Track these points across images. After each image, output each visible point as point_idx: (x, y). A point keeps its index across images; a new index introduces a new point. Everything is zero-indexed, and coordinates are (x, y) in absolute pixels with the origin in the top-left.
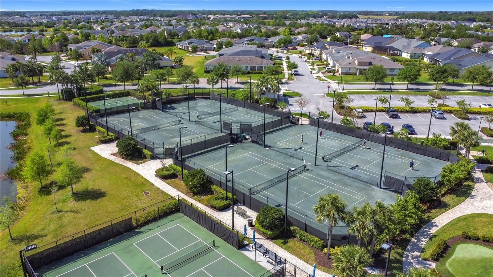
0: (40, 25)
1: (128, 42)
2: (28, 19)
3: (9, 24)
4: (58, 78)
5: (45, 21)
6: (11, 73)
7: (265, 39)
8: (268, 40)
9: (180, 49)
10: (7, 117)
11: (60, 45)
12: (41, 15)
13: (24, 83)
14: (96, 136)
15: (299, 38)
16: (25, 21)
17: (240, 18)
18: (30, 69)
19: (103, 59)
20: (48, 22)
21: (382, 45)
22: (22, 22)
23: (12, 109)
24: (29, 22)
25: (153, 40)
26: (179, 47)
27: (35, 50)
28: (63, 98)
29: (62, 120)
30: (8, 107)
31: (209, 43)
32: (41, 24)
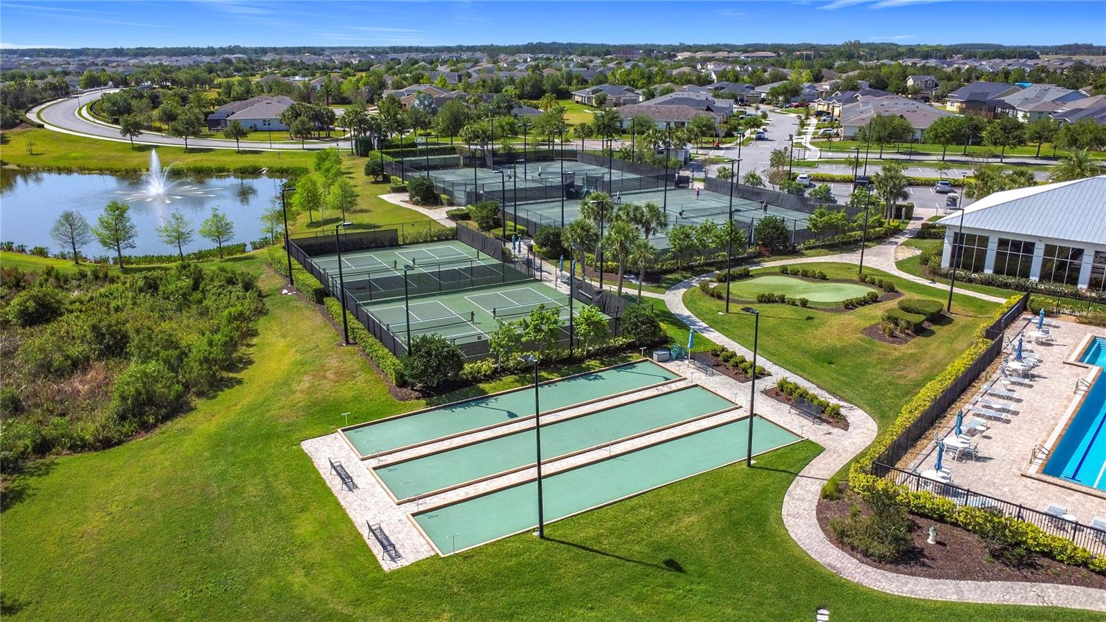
0: (346, 67)
1: (487, 89)
2: (328, 58)
3: (293, 64)
4: (352, 120)
5: (355, 62)
6: (289, 119)
7: (747, 87)
8: (753, 88)
9: (577, 102)
10: (278, 171)
11: (369, 91)
12: (352, 53)
13: (305, 129)
14: (388, 187)
15: (824, 87)
16: (320, 61)
17: (748, 57)
18: (316, 115)
19: (426, 103)
20: (360, 61)
21: (988, 98)
22: (316, 62)
23: (286, 163)
24: (327, 63)
25: (532, 87)
26: (578, 98)
27: (328, 92)
28: (357, 152)
29: (350, 173)
30: (281, 161)
31: (633, 91)
32: (348, 65)
